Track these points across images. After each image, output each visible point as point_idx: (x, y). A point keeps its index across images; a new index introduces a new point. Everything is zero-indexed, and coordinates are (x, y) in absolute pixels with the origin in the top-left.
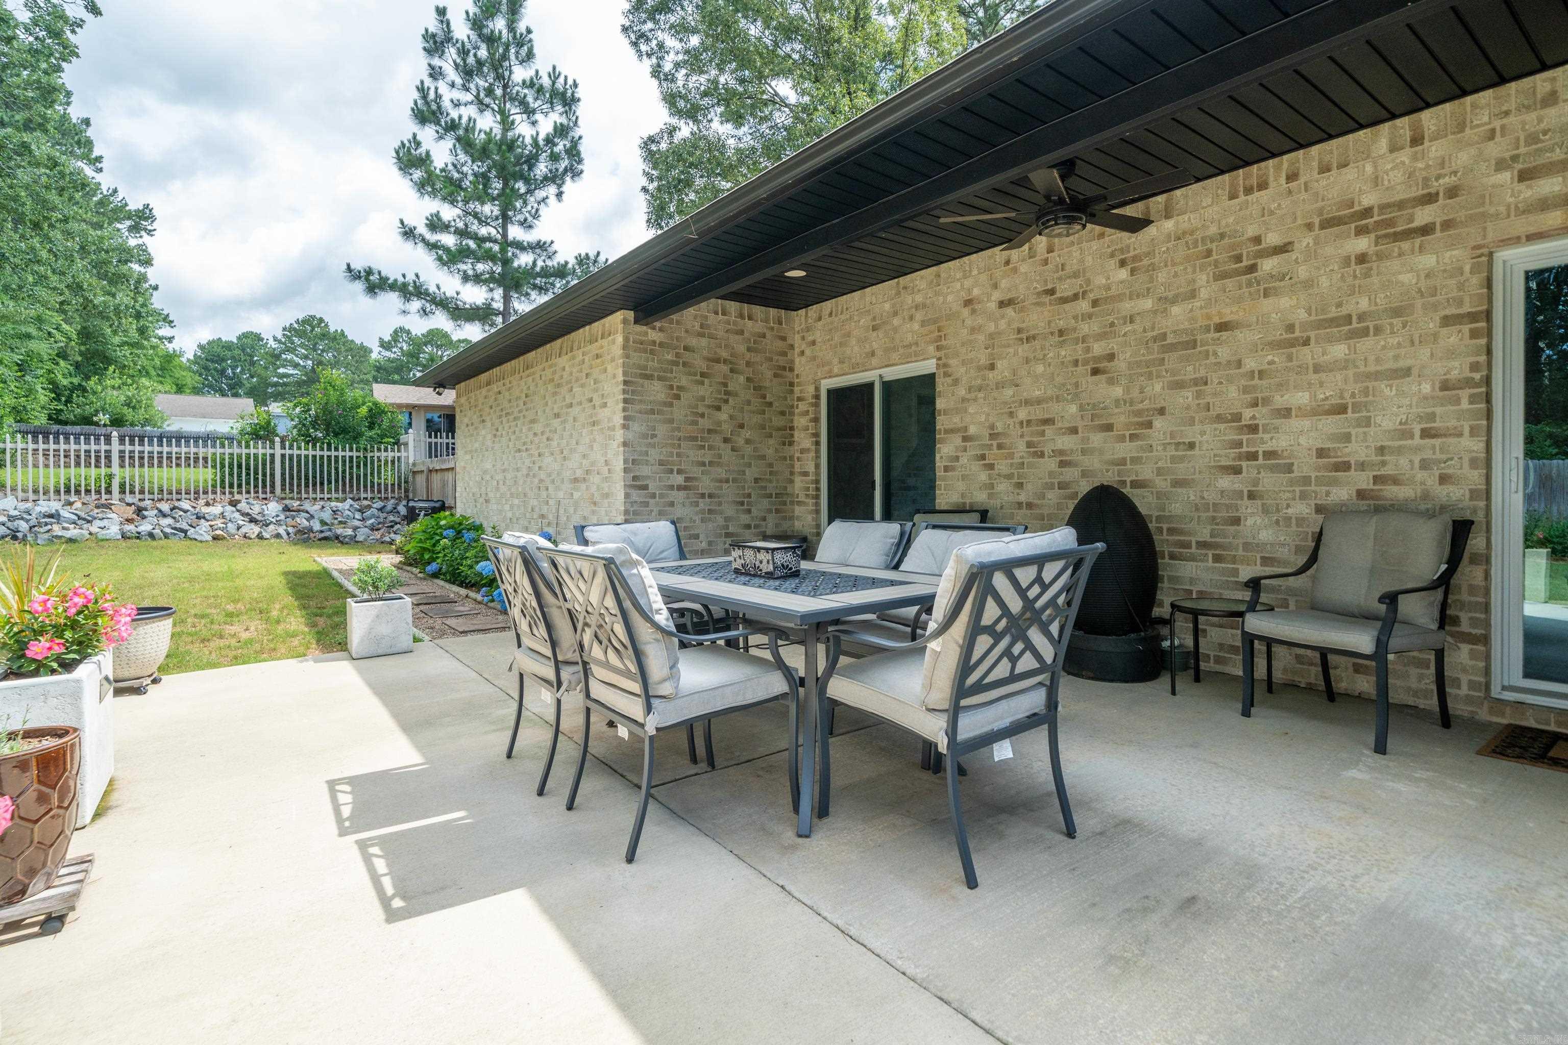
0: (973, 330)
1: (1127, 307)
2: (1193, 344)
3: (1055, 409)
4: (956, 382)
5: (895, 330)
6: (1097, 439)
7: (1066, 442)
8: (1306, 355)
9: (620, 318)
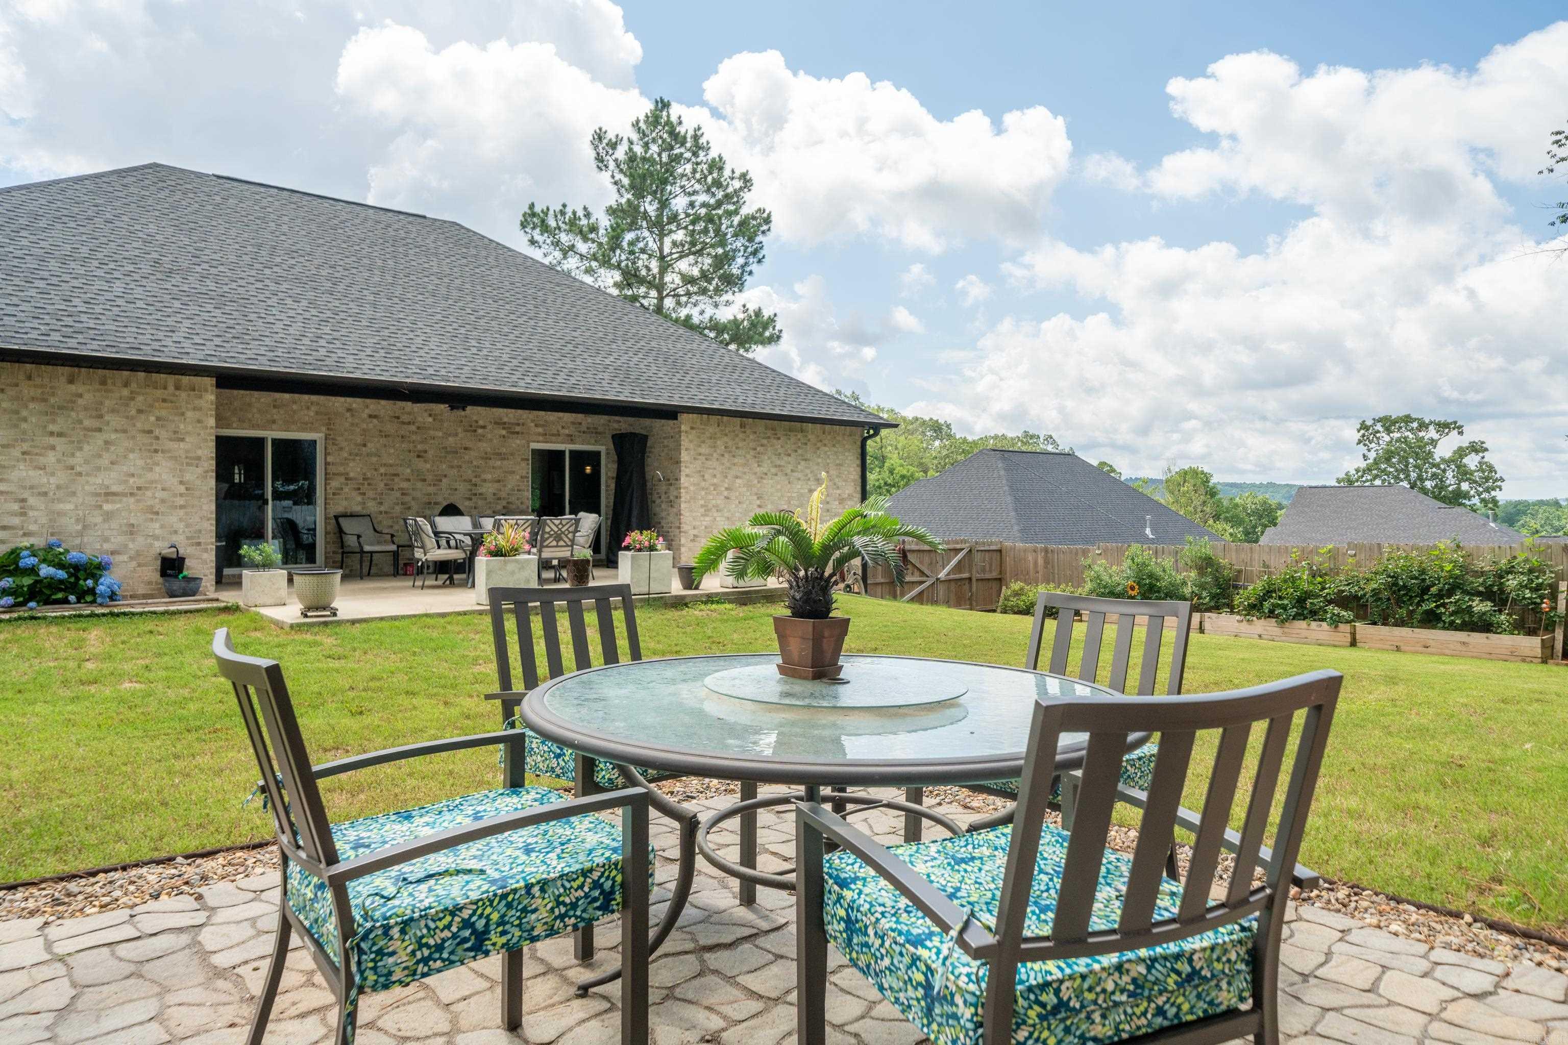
0: (352, 424)
1: (432, 433)
2: (457, 452)
3: (400, 470)
4: (341, 449)
5: (294, 412)
6: (419, 485)
7: (404, 485)
8: (491, 463)
9: (210, 382)
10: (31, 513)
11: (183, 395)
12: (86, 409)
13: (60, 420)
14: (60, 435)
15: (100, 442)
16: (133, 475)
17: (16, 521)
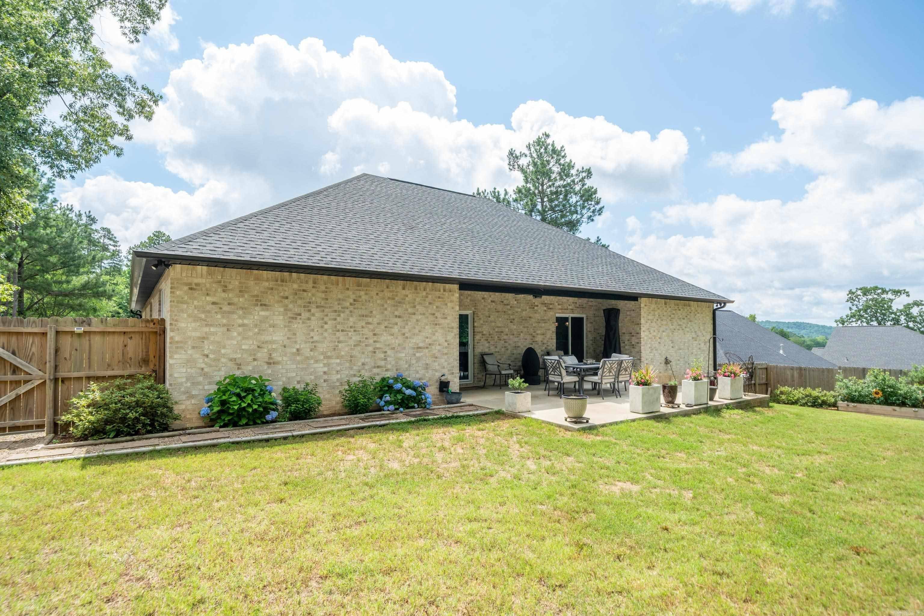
0: (485, 306)
1: (516, 309)
2: (526, 320)
3: (504, 329)
4: (480, 319)
6: (511, 337)
7: (505, 337)
8: (540, 324)
9: (456, 287)
10: (388, 359)
11: (446, 294)
12: (409, 303)
13: (399, 309)
14: (400, 317)
15: (415, 320)
16: (427, 338)
17: (382, 363)
